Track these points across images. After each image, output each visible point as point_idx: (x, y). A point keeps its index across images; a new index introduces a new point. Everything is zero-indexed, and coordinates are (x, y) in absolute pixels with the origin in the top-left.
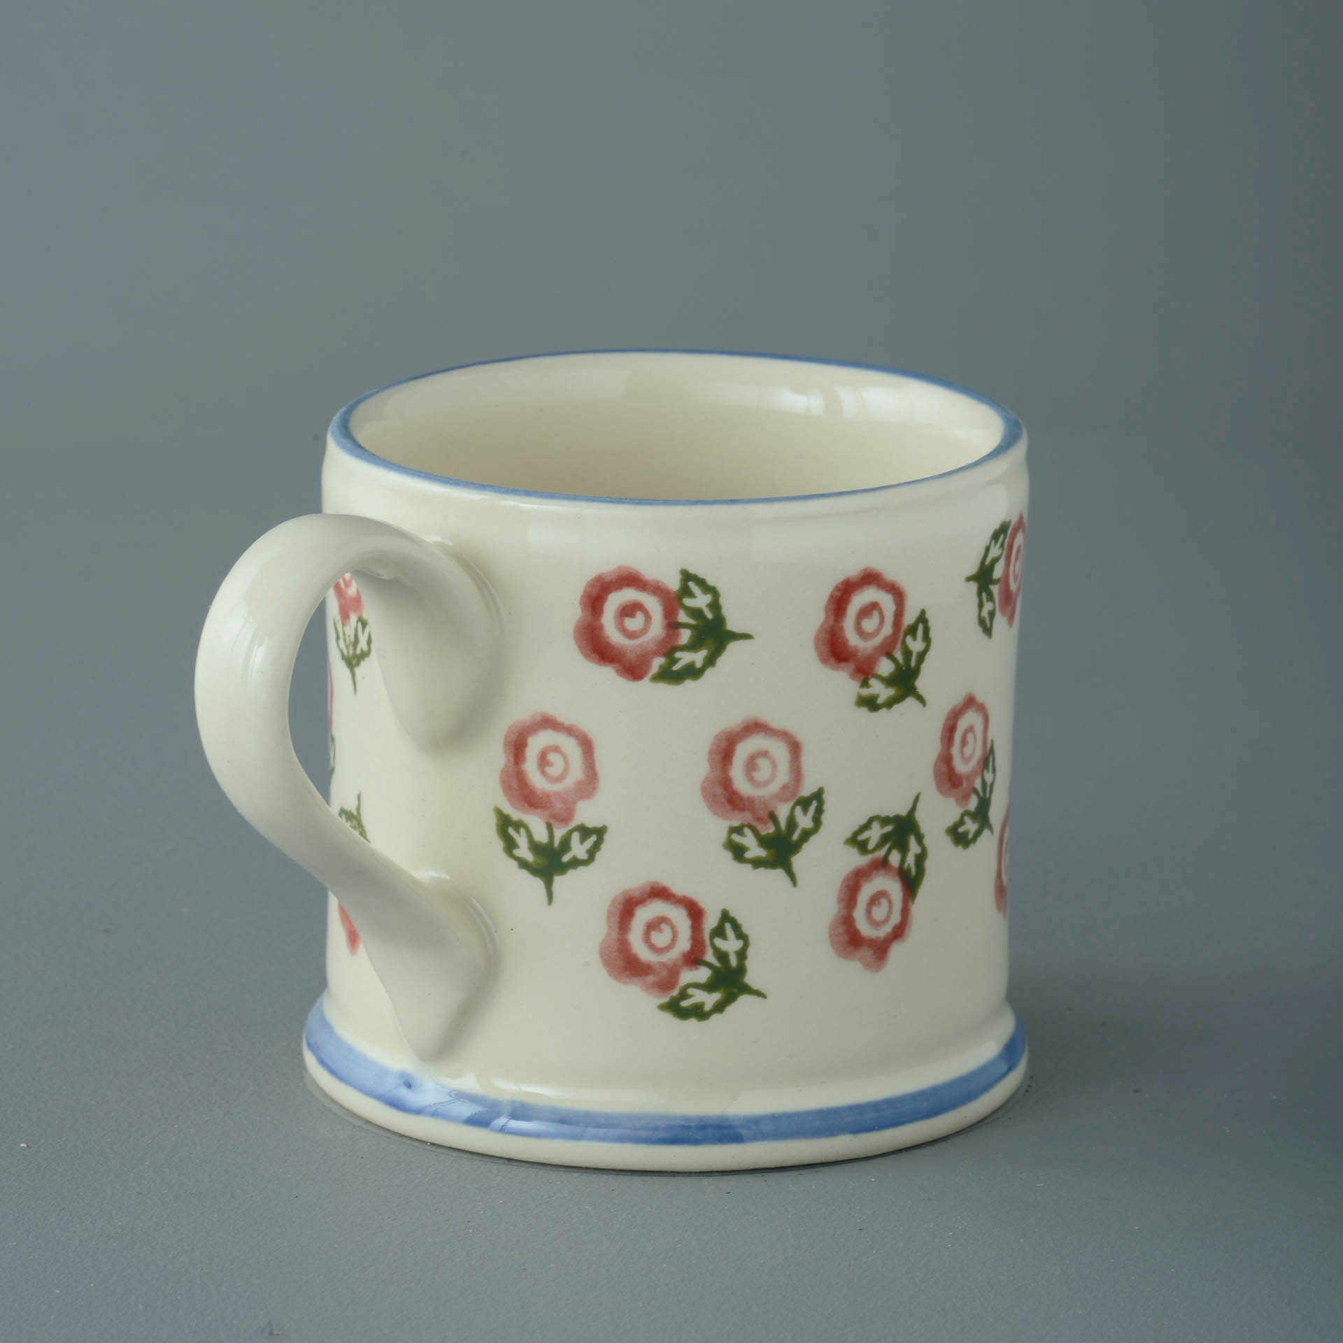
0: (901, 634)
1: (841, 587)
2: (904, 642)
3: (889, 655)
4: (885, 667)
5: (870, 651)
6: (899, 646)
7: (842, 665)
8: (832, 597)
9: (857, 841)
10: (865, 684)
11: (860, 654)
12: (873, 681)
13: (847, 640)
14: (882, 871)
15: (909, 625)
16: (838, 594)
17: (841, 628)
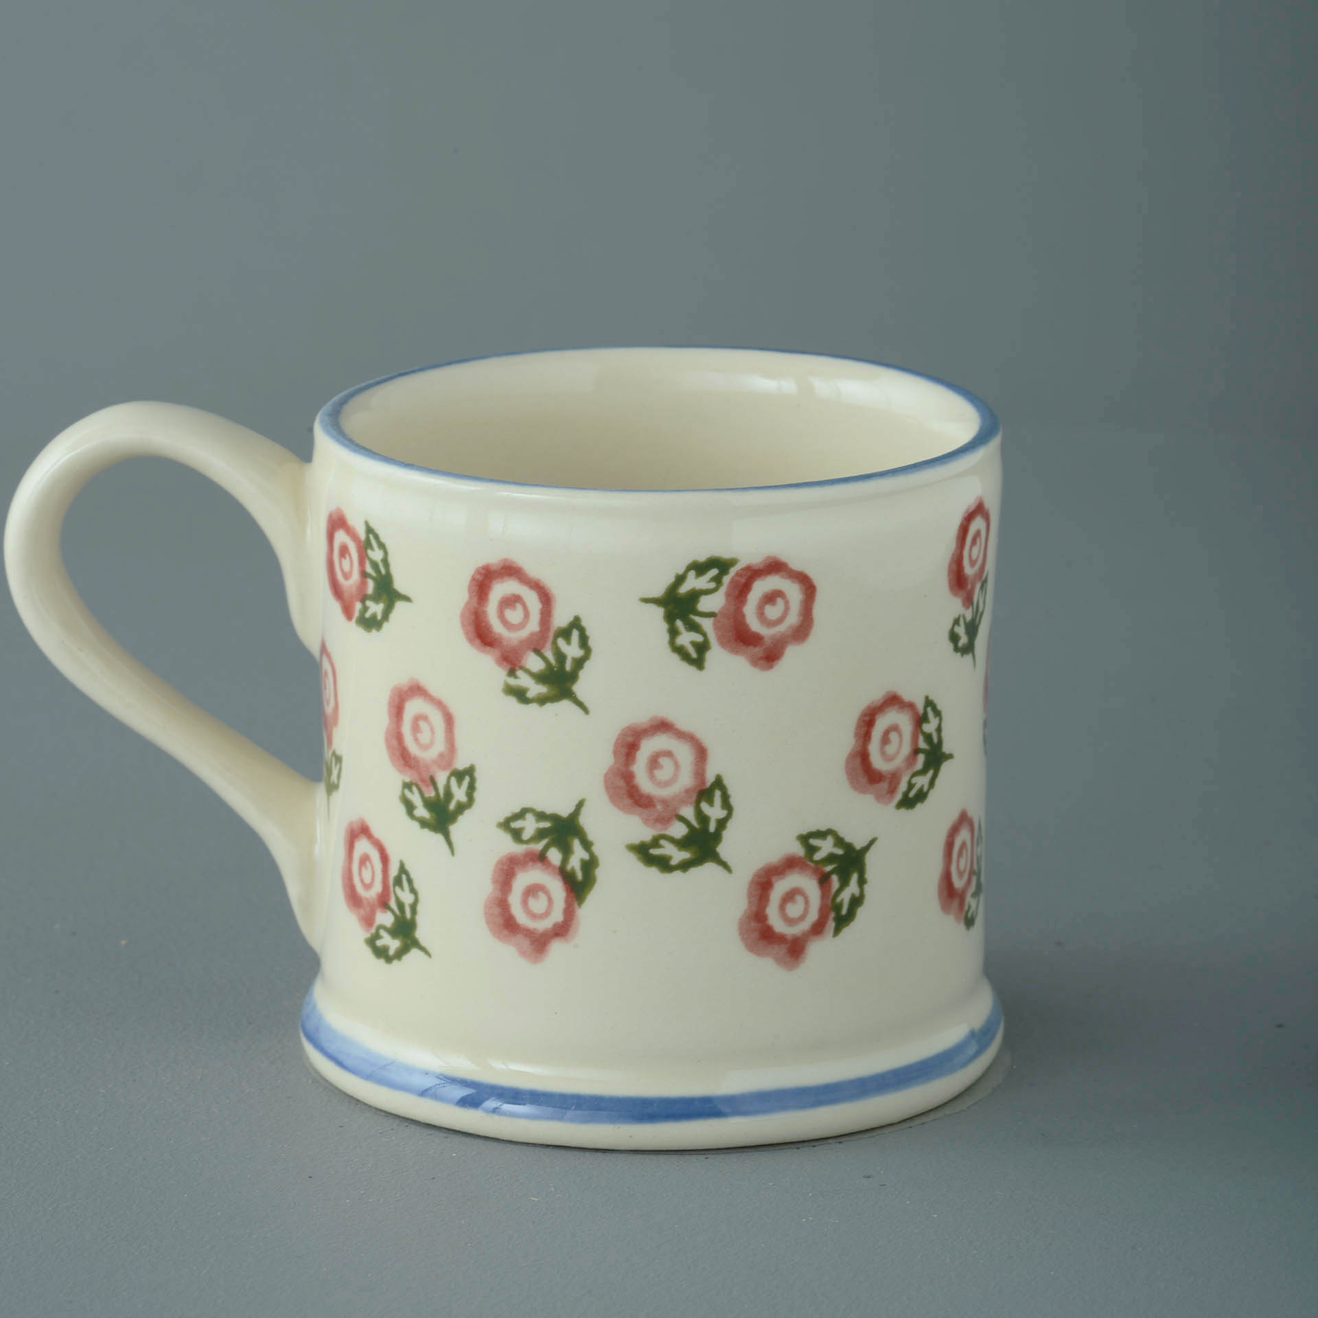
0: (551, 635)
1: (483, 572)
2: (554, 643)
3: (538, 652)
4: (534, 663)
5: (515, 642)
6: (549, 645)
7: (488, 648)
8: (473, 579)
9: (509, 825)
10: (512, 673)
11: (505, 643)
12: (520, 673)
13: (490, 626)
14: (539, 865)
15: (559, 628)
16: (479, 577)
17: (484, 613)
